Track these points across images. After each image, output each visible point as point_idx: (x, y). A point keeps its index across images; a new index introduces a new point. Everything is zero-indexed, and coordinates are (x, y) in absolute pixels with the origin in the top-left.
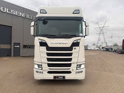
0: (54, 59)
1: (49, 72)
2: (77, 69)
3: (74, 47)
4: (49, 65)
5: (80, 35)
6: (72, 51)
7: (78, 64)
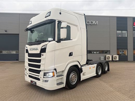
2: (44, 77)
5: (48, 40)
6: (41, 57)
7: (46, 72)
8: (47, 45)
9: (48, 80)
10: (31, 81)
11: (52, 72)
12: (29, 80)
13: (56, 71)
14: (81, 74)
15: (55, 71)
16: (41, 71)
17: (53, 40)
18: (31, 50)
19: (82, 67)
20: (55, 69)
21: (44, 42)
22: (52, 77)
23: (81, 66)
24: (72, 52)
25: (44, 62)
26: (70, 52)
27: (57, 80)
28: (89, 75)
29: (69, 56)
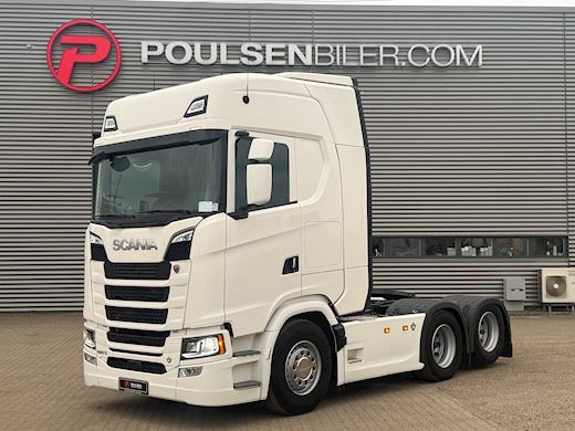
0: (129, 312)
1: (113, 362)
2: (182, 358)
3: (173, 263)
4: (114, 335)
5: (200, 210)
6: (168, 278)
7: (190, 335)
8: (193, 229)
9: (201, 368)
10: (123, 382)
11: (216, 336)
12: (110, 378)
13: (231, 334)
14: (341, 355)
15: (226, 332)
16: (167, 333)
17: (216, 209)
18: (120, 247)
19: (344, 324)
20: (227, 326)
21: (181, 216)
22: (216, 354)
23: (341, 319)
24: (297, 258)
25: (184, 298)
26: (289, 256)
27: (235, 367)
28: (381, 364)
29: (284, 273)
